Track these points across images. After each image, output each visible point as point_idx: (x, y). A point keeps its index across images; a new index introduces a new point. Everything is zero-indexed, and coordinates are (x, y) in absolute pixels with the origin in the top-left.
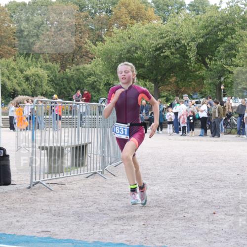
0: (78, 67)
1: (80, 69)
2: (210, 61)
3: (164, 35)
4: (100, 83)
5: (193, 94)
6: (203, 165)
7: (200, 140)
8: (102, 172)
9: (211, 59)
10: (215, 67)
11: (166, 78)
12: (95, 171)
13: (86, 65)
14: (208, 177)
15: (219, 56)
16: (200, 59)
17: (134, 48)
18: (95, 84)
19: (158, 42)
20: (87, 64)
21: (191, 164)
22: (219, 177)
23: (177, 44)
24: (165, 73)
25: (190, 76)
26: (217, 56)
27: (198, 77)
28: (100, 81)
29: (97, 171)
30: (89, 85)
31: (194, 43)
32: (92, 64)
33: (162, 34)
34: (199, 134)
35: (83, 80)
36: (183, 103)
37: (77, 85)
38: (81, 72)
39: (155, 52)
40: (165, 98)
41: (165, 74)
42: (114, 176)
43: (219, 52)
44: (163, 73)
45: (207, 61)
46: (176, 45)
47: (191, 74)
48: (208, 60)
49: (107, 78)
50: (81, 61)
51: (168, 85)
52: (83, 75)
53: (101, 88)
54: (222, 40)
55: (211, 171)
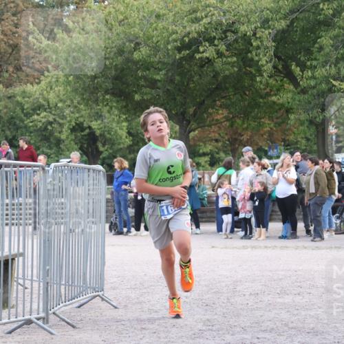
0: (10, 91)
1: (14, 97)
2: (302, 71)
3: (199, 14)
4: (61, 125)
5: (270, 148)
6: (279, 300)
7: (282, 248)
8: (45, 320)
9: (303, 67)
10: (312, 83)
11: (205, 112)
12: (27, 317)
13: (28, 85)
14: (286, 325)
15: (321, 59)
16: (280, 67)
17: (133, 45)
18: (49, 127)
19: (188, 29)
20: (32, 84)
21: (253, 297)
22: (312, 326)
23: (229, 34)
24: (204, 101)
25: (259, 106)
26: (315, 59)
27: (277, 108)
28: (61, 121)
29: (33, 317)
30: (37, 131)
31: (267, 32)
32: (43, 83)
33: (195, 11)
34: (280, 235)
35: (22, 121)
36: (248, 166)
37: (8, 133)
38: (18, 102)
39: (180, 53)
40: (207, 158)
41: (202, 103)
42: (73, 327)
43: (321, 48)
44: (198, 100)
45: (296, 70)
46: (226, 37)
47: (261, 100)
48: (298, 69)
49: (77, 115)
50: (18, 77)
51: (210, 126)
52: (23, 109)
53: (63, 137)
54: (327, 24)
55: (296, 312)
